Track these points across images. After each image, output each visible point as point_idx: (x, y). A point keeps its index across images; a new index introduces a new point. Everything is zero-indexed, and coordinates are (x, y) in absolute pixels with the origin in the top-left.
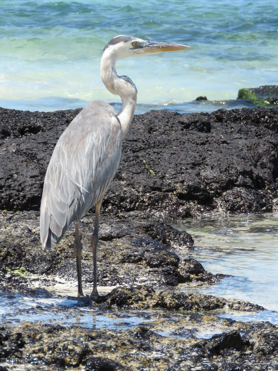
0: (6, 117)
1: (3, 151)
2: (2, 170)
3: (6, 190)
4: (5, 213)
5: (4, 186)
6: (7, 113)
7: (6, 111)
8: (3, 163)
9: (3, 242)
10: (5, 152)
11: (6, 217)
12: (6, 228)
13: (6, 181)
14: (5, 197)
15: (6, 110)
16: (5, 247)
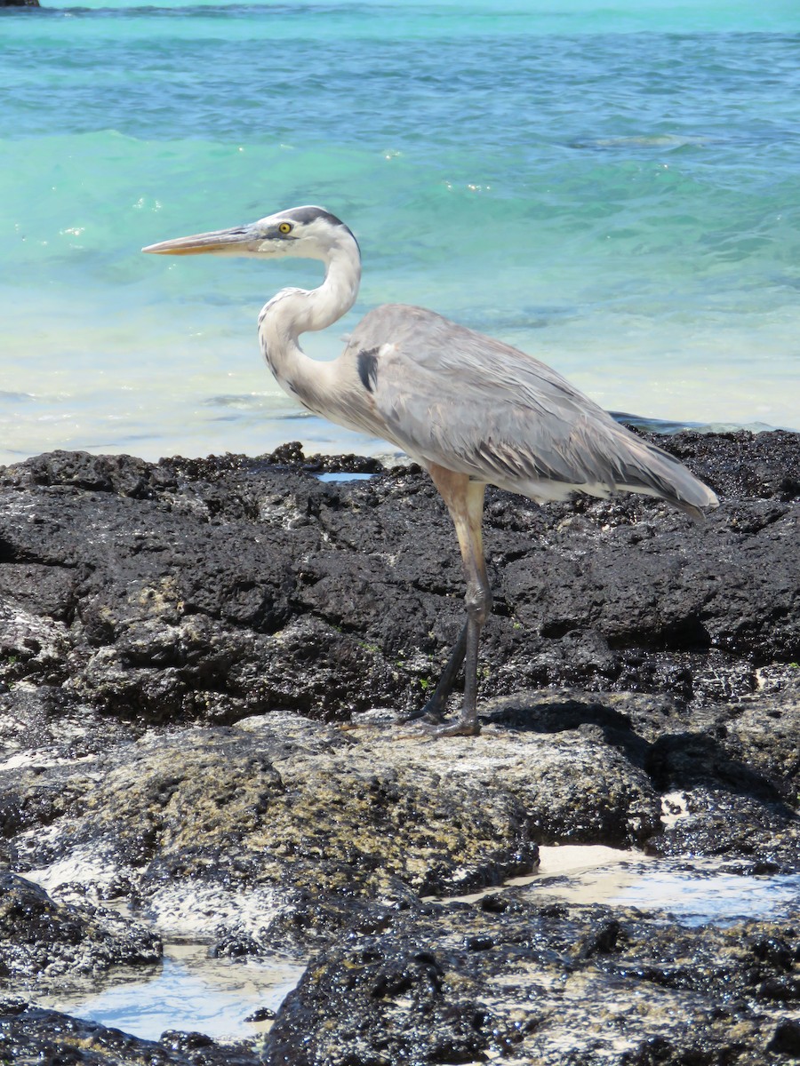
0: (794, 452)
1: (787, 529)
2: (786, 573)
3: (794, 617)
4: (792, 670)
5: (789, 609)
6: (794, 443)
7: (792, 439)
8: (787, 556)
9: (789, 734)
10: (792, 531)
11: (796, 679)
12: (795, 703)
13: (794, 596)
14: (792, 634)
15: (792, 435)
16: (794, 746)
